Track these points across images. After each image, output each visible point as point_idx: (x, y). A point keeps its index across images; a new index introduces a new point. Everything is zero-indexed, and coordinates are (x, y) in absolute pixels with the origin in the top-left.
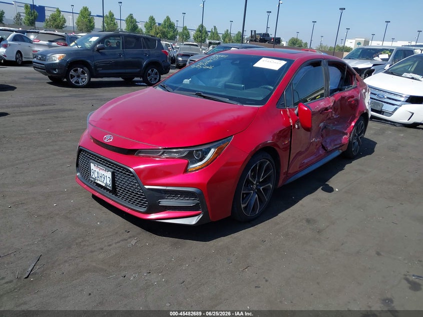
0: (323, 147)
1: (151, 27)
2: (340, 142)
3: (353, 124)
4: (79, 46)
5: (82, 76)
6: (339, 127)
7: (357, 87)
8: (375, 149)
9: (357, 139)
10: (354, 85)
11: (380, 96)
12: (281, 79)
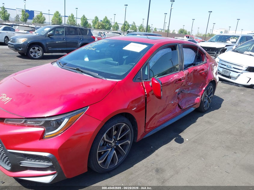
0: (179, 106)
1: (96, 22)
2: (193, 102)
3: (204, 89)
4: (37, 34)
5: (38, 52)
6: (193, 91)
7: (207, 62)
8: (222, 105)
9: (208, 98)
10: (205, 61)
11: (228, 66)
12: (140, 59)
